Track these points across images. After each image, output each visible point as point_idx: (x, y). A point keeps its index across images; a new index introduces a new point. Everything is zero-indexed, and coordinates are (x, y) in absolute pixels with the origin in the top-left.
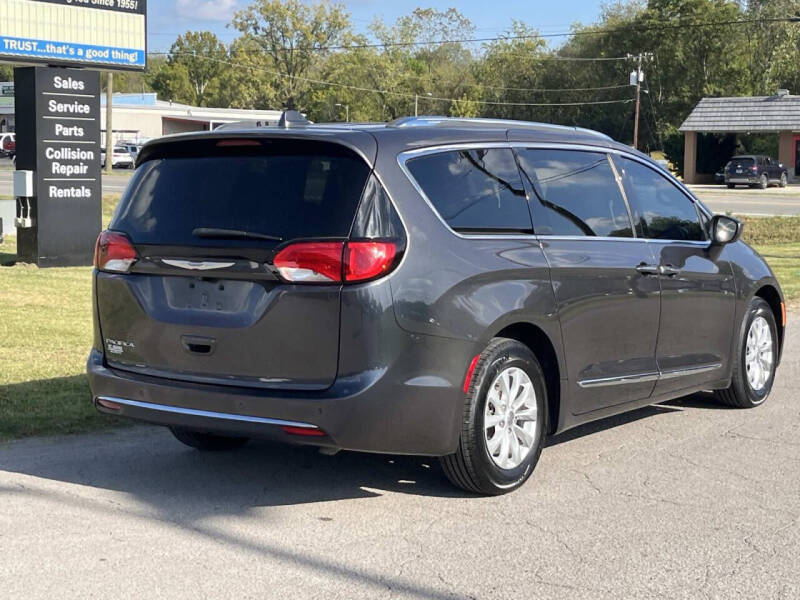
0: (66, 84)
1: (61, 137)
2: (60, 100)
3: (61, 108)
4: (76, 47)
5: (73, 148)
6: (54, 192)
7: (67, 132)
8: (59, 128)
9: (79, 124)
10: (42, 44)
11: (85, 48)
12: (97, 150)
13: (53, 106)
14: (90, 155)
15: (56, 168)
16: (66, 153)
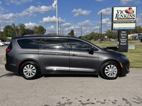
0: (123, 32)
1: (122, 38)
2: (122, 34)
3: (122, 35)
4: (125, 28)
5: (124, 39)
6: (121, 44)
7: (123, 37)
8: (122, 37)
9: (125, 36)
10: (120, 28)
11: (126, 28)
12: (127, 39)
13: (121, 35)
14: (126, 40)
15: (121, 41)
16: (123, 40)
